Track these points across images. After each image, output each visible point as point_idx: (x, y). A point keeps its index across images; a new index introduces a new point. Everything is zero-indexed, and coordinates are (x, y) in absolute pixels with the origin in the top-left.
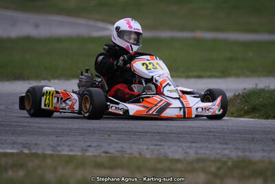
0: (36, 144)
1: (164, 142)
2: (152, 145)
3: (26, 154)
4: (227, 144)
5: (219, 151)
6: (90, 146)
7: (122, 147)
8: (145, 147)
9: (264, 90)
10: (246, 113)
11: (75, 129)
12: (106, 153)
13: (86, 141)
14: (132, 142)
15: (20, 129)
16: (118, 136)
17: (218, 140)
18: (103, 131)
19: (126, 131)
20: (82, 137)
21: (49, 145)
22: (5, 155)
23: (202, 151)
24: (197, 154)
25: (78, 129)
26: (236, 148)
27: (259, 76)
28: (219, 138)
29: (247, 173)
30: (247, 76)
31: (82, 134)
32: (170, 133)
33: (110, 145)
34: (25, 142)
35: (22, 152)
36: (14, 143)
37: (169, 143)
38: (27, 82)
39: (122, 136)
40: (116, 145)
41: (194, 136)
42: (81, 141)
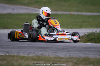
0: (11, 52)
2: (54, 52)
3: (7, 55)
4: (80, 52)
5: (78, 55)
6: (31, 53)
7: (43, 53)
8: (51, 53)
9: (95, 33)
10: (88, 41)
12: (36, 55)
13: (29, 51)
14: (46, 51)
15: (6, 46)
16: (41, 49)
17: (77, 51)
18: (36, 47)
19: (44, 47)
21: (16, 52)
24: (70, 56)
25: (27, 46)
26: (84, 54)
27: (94, 28)
28: (78, 50)
29: (87, 62)
30: (89, 28)
31: (28, 48)
32: (60, 48)
33: (38, 52)
34: (7, 51)
35: (6, 55)
36: (3, 51)
37: (59, 52)
38: (9, 30)
39: (43, 49)
40: (40, 52)
41: (69, 49)
42: (27, 51)
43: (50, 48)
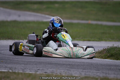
0: (15, 68)
1: (72, 69)
2: (66, 70)
4: (99, 70)
5: (95, 73)
6: (39, 70)
7: (53, 71)
8: (63, 71)
9: (117, 47)
10: (108, 57)
11: (33, 62)
12: (46, 73)
13: (37, 67)
14: (58, 68)
15: (9, 61)
16: (52, 65)
17: (95, 69)
18: (45, 63)
19: (55, 64)
21: (21, 68)
22: (1, 72)
23: (88, 73)
24: (85, 74)
25: (35, 62)
26: (103, 73)
28: (95, 68)
31: (36, 64)
32: (74, 65)
33: (48, 69)
35: (9, 71)
36: (6, 67)
37: (73, 69)
38: (14, 40)
39: (53, 65)
40: (50, 70)
41: (85, 67)
42: (35, 67)
43: (62, 64)
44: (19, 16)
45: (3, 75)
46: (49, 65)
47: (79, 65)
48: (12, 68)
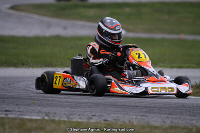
0: (55, 113)
1: (149, 114)
2: (140, 116)
3: (46, 120)
4: (195, 116)
5: (188, 121)
6: (94, 115)
7: (118, 117)
8: (135, 117)
11: (85, 103)
12: (106, 120)
13: (92, 112)
15: (45, 102)
16: (114, 109)
17: (189, 113)
18: (105, 104)
20: (90, 109)
21: (65, 114)
22: (31, 120)
23: (176, 121)
24: (172, 123)
25: (88, 103)
28: (190, 112)
31: (89, 107)
32: (154, 108)
33: (109, 115)
34: (47, 112)
35: (44, 119)
36: (40, 112)
37: (152, 115)
39: (119, 108)
40: (114, 115)
41: (171, 110)
42: (88, 112)
43: (133, 106)
44: (65, 28)
45: (34, 125)
46: (112, 108)
47: (161, 108)
48: (49, 113)
